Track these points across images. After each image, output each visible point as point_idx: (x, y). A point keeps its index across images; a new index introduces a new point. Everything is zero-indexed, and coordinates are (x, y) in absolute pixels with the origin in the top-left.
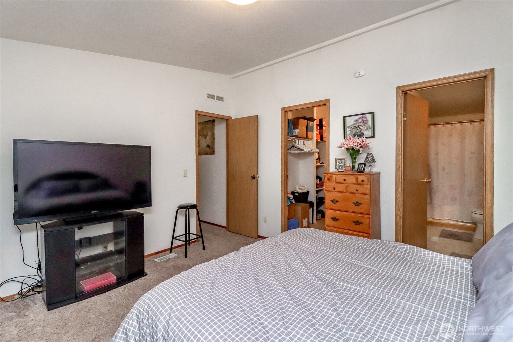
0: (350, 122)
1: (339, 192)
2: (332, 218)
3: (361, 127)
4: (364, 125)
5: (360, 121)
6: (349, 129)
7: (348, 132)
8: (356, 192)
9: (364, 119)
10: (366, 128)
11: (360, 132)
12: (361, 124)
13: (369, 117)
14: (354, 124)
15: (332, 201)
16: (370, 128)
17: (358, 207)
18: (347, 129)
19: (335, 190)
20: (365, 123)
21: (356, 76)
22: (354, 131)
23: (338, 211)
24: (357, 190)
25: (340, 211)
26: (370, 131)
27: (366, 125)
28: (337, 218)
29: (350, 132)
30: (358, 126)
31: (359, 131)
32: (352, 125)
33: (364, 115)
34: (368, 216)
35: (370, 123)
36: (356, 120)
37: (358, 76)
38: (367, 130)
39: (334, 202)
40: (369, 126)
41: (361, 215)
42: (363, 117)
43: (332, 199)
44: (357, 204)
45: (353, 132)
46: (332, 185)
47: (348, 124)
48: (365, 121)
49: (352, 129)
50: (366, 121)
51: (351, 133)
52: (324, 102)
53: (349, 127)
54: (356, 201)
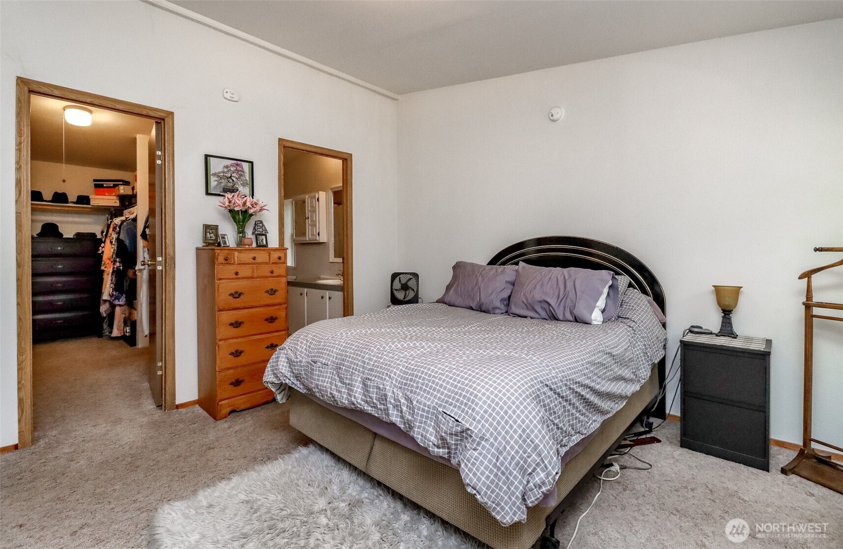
0: (217, 166)
1: (243, 278)
2: (231, 324)
3: (234, 179)
4: (239, 178)
5: (233, 169)
6: (215, 178)
7: (213, 182)
8: (270, 274)
9: (239, 168)
10: (242, 183)
11: (233, 186)
12: (234, 175)
13: (246, 167)
14: (224, 172)
15: (231, 295)
16: (247, 184)
17: (274, 296)
18: (212, 177)
19: (237, 276)
20: (240, 174)
21: (226, 96)
22: (224, 182)
23: (241, 309)
24: (272, 272)
25: (245, 308)
26: (248, 188)
27: (242, 178)
28: (240, 321)
29: (216, 183)
30: (230, 177)
31: (231, 184)
32: (219, 173)
33: (239, 162)
34: (285, 306)
35: (247, 176)
36: (227, 167)
37: (230, 99)
38: (244, 185)
39: (237, 295)
40: (246, 180)
41: (277, 307)
42: (237, 165)
43: (233, 292)
44: (272, 292)
45: (222, 184)
46: (232, 269)
47: (213, 170)
48: (241, 173)
49: (221, 178)
50: (241, 171)
51: (217, 185)
52: (163, 115)
53: (215, 174)
54: (270, 288)
